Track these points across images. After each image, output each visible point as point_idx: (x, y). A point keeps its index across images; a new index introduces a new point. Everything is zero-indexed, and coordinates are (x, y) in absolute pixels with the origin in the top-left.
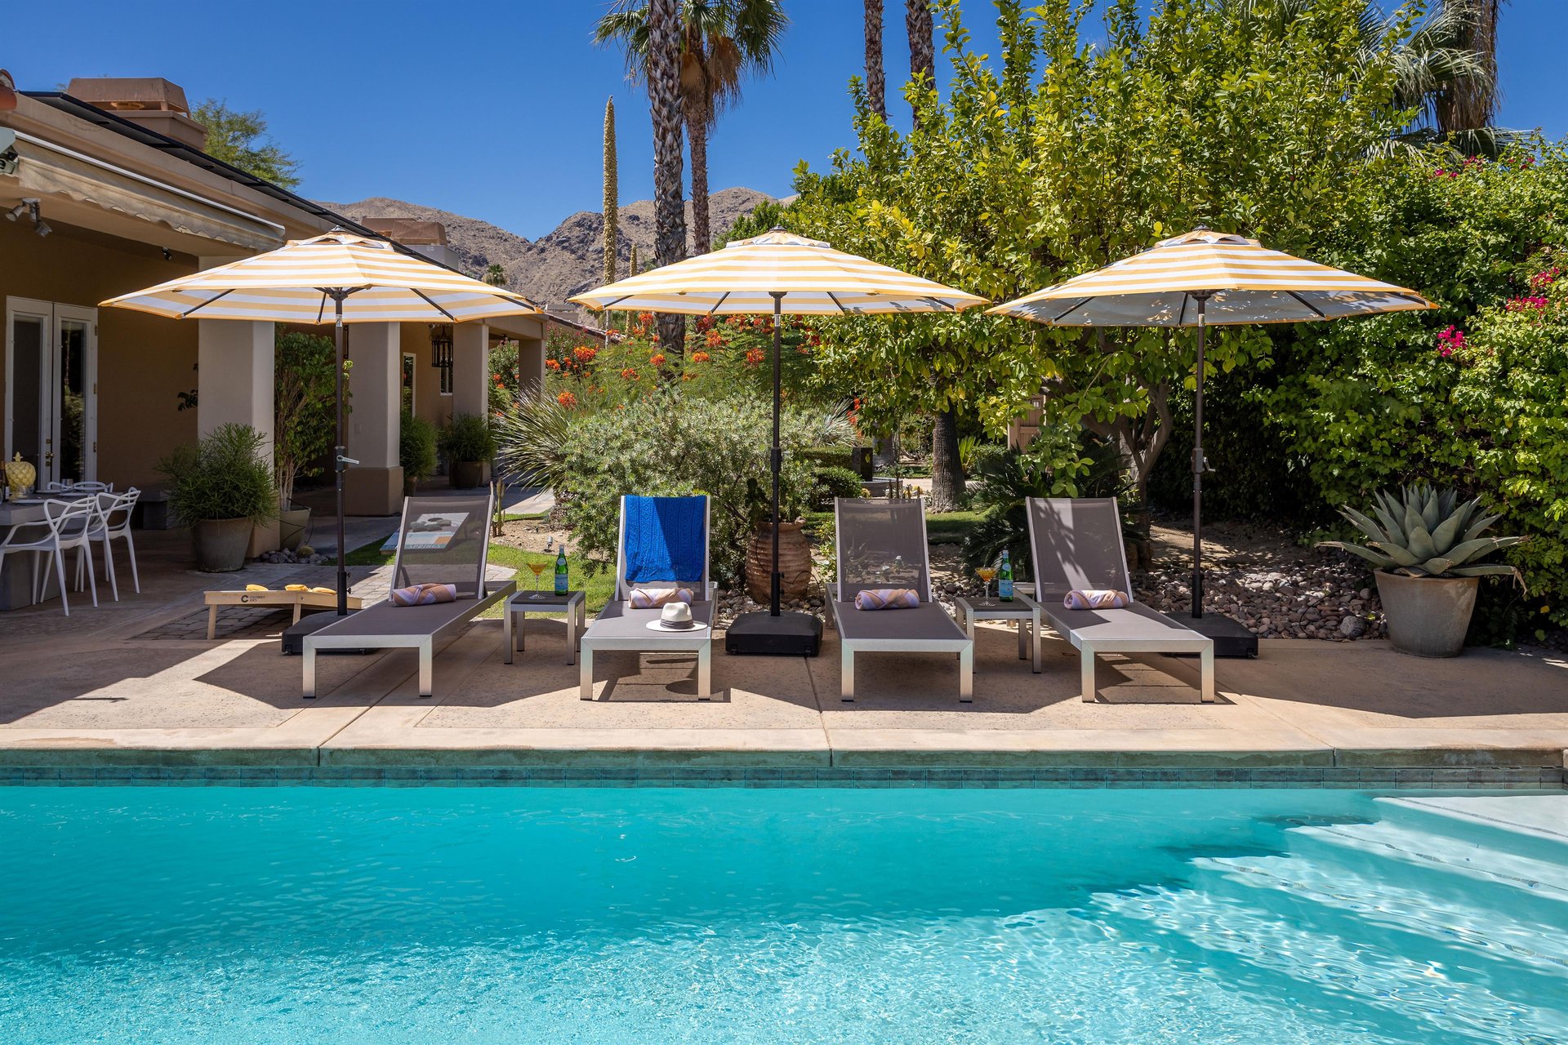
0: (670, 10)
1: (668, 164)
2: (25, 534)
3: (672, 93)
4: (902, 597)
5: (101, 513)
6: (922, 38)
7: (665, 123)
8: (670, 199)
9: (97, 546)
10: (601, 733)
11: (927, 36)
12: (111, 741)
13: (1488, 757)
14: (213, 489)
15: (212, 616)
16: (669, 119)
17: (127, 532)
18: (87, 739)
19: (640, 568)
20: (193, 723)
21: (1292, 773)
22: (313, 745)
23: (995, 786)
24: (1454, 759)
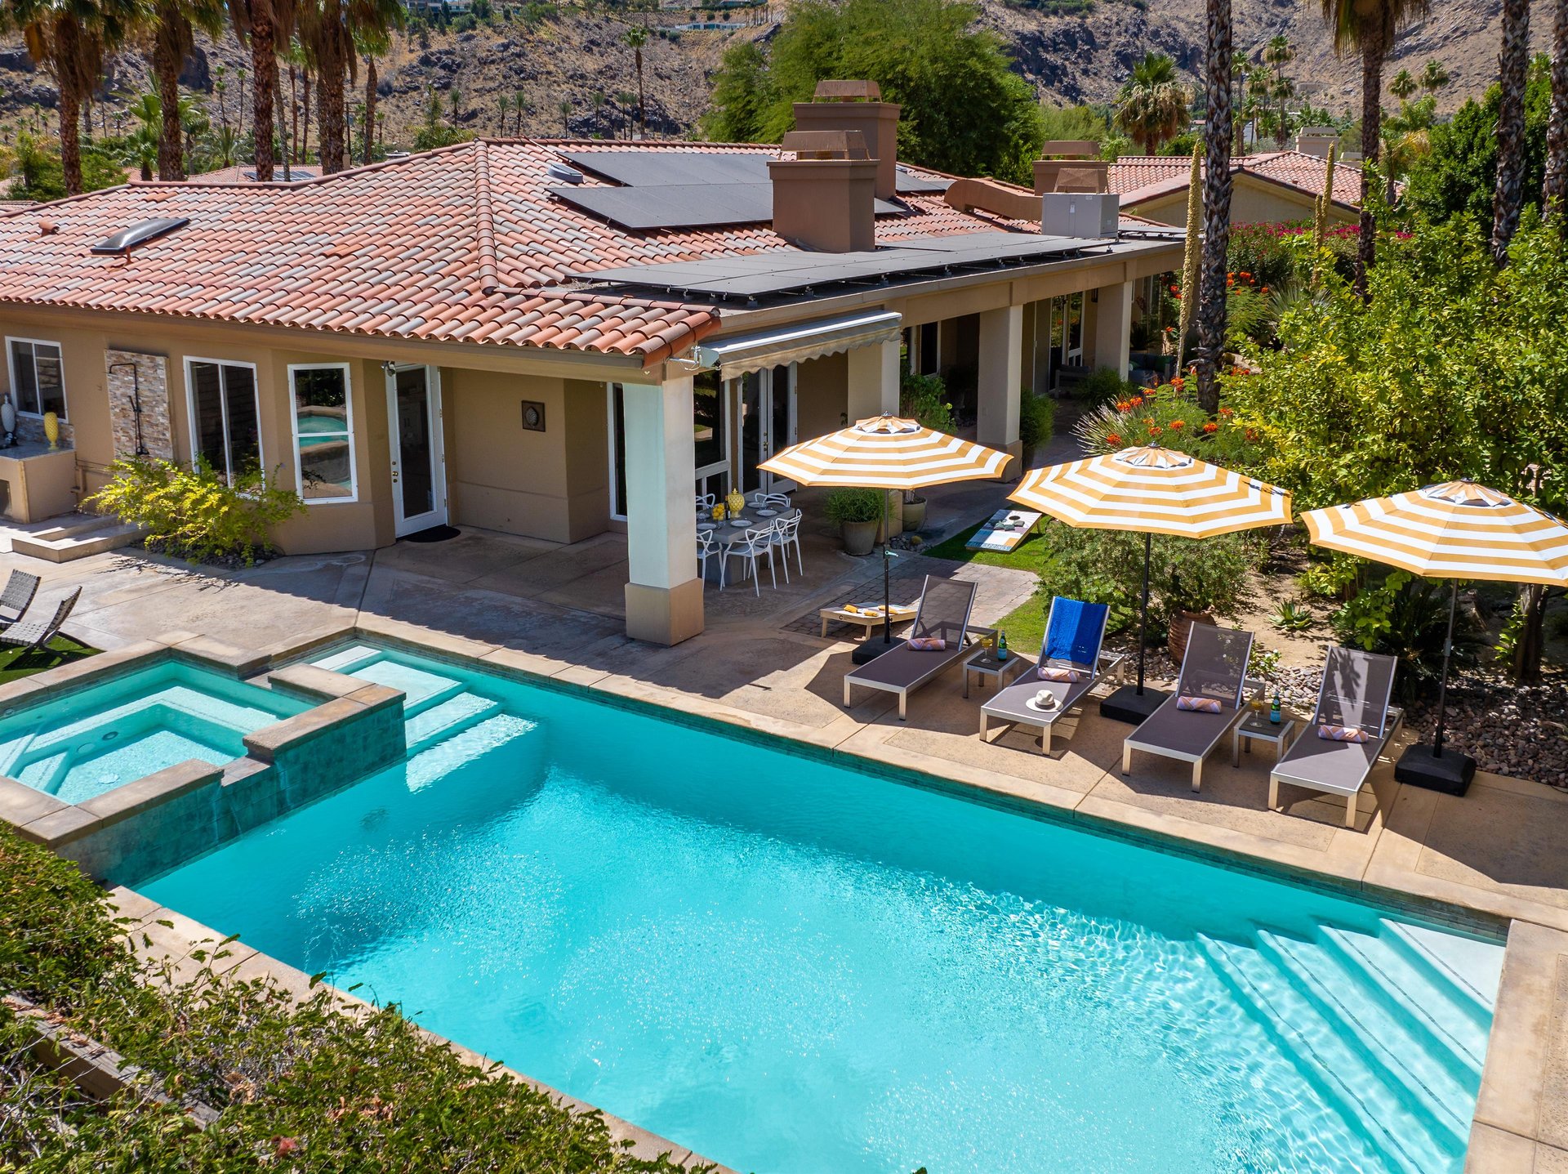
0: (1223, 104)
1: (1212, 243)
2: (736, 546)
3: (1220, 179)
4: (1208, 705)
5: (778, 530)
6: (1512, 79)
7: (1212, 207)
8: (1212, 274)
9: (777, 549)
10: (969, 769)
11: (1518, 76)
12: (748, 721)
13: (1462, 911)
14: (850, 504)
15: (824, 626)
16: (1216, 203)
17: (795, 538)
18: (734, 716)
19: (1055, 649)
20: (786, 716)
21: (1336, 888)
22: (831, 747)
23: (1162, 852)
24: (1439, 906)
